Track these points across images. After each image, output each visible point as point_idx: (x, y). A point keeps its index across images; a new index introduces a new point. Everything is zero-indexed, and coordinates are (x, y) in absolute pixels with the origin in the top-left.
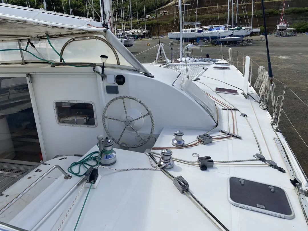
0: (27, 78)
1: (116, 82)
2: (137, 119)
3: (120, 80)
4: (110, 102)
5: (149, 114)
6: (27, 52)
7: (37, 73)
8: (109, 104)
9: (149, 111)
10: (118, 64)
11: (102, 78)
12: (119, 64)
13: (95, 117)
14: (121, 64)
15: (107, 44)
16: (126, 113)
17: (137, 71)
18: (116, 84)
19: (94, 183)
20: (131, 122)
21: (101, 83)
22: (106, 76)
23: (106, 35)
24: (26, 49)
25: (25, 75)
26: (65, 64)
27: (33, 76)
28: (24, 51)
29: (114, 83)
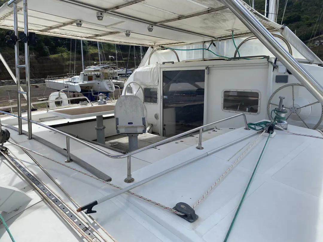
0: (206, 70)
2: (305, 106)
4: (279, 89)
7: (214, 66)
8: (277, 91)
11: (274, 68)
13: (259, 105)
15: (283, 40)
16: (294, 100)
17: (310, 63)
18: (287, 74)
19: (272, 133)
20: (297, 109)
21: (272, 73)
22: (277, 66)
23: (282, 32)
24: (208, 48)
25: (204, 68)
26: (239, 58)
27: (210, 69)
28: (206, 50)
29: (285, 73)
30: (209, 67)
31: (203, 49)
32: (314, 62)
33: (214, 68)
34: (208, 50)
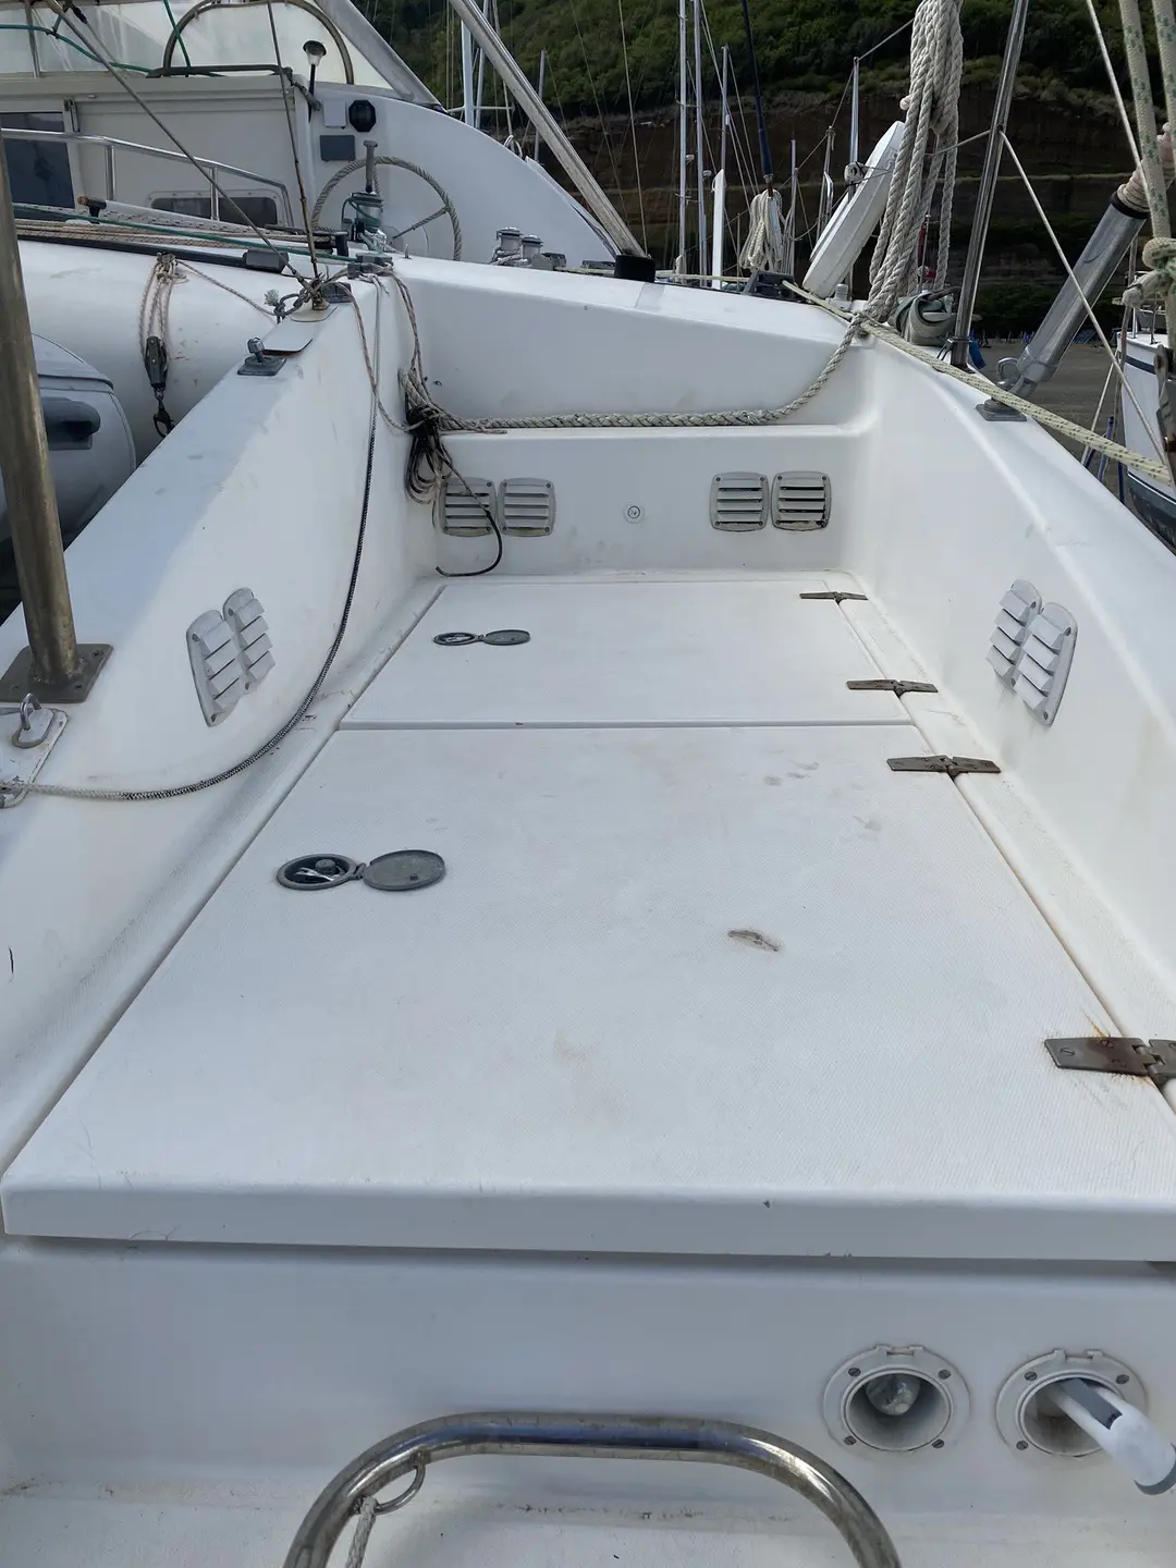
0: (67, 115)
1: (351, 122)
2: (413, 229)
3: (363, 115)
4: (337, 177)
5: (448, 209)
6: (58, 37)
7: (100, 99)
8: (332, 183)
9: (447, 201)
10: (348, 82)
11: (311, 109)
12: (353, 83)
14: (357, 82)
18: (350, 131)
21: (307, 126)
22: (320, 104)
24: (55, 29)
25: (60, 106)
26: (188, 71)
27: (84, 109)
28: (48, 32)
29: (343, 128)
30: (78, 100)
31: (30, 28)
32: (416, 99)
33: (96, 109)
34: (54, 33)
